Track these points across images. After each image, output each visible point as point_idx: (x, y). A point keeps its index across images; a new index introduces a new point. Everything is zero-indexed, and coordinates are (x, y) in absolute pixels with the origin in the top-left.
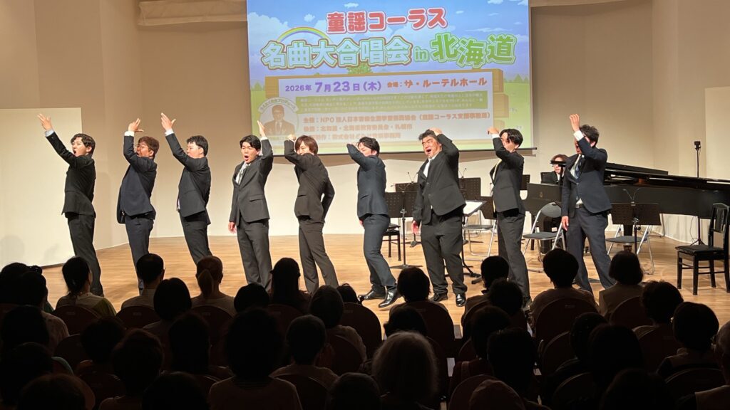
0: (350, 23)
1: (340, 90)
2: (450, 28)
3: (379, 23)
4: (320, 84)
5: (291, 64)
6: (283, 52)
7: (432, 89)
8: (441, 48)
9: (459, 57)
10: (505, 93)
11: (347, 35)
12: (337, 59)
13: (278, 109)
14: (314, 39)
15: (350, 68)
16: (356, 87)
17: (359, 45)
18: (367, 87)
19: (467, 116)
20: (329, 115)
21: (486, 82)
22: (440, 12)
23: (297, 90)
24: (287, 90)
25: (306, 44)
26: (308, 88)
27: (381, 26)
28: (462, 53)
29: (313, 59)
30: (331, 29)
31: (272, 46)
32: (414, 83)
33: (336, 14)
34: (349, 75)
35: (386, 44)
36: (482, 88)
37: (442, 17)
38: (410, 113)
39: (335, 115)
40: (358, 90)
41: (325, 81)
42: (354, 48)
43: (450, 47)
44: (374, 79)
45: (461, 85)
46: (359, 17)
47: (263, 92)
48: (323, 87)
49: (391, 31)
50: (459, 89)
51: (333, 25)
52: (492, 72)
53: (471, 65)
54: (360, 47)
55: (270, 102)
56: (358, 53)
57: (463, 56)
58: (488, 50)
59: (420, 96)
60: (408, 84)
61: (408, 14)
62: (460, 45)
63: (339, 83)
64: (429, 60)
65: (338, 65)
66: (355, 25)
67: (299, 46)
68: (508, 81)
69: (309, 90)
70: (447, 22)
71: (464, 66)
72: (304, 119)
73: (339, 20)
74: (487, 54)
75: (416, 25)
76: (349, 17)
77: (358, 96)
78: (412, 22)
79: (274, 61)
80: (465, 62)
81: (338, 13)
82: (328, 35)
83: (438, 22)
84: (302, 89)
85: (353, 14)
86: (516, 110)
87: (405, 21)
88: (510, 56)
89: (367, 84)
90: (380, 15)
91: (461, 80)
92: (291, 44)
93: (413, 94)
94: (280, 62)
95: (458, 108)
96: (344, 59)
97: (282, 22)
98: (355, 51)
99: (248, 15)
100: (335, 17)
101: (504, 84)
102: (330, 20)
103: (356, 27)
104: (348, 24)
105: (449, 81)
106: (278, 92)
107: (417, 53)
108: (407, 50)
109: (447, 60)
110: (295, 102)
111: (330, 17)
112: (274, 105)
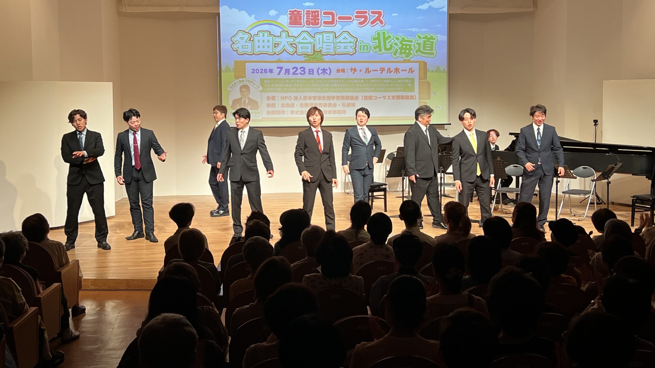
0: (307, 18)
1: (297, 74)
2: (387, 27)
3: (331, 20)
4: (281, 68)
5: (257, 51)
6: (250, 40)
7: (372, 75)
8: (379, 42)
9: (393, 50)
10: (427, 80)
11: (305, 29)
12: (296, 48)
13: (245, 88)
14: (277, 31)
15: (306, 56)
16: (311, 72)
17: (314, 37)
18: (320, 71)
19: (398, 97)
20: (288, 94)
21: (414, 71)
22: (380, 13)
23: (261, 72)
24: (253, 72)
25: (270, 35)
26: (271, 71)
27: (332, 22)
28: (396, 47)
29: (275, 47)
30: (290, 23)
31: (240, 34)
32: (358, 70)
33: (295, 11)
34: (305, 62)
35: (336, 37)
36: (410, 76)
37: (381, 18)
38: (354, 94)
39: (293, 95)
40: (313, 74)
41: (286, 66)
42: (310, 40)
43: (387, 42)
44: (326, 66)
45: (394, 72)
46: (315, 14)
47: (233, 74)
48: (283, 71)
49: (341, 27)
50: (394, 75)
51: (293, 20)
52: (418, 64)
53: (403, 57)
54: (315, 39)
55: (238, 82)
56: (313, 44)
57: (397, 50)
58: (416, 45)
59: (362, 80)
60: (353, 71)
61: (354, 14)
62: (394, 41)
63: (297, 68)
64: (370, 52)
65: (297, 53)
66: (311, 21)
67: (263, 36)
68: (431, 71)
69: (271, 73)
70: (385, 23)
71: (397, 58)
72: (267, 97)
73: (298, 16)
74: (415, 49)
75: (360, 23)
76: (306, 14)
77: (312, 79)
78: (357, 21)
79: (243, 48)
80: (398, 55)
81: (298, 10)
82: (288, 28)
83: (378, 22)
84: (266, 72)
85: (309, 11)
86: (436, 94)
87: (352, 20)
88: (432, 51)
89: (320, 70)
90: (332, 14)
91: (395, 69)
92: (257, 34)
93: (358, 79)
94: (248, 48)
95: (392, 91)
96: (302, 49)
97: (250, 15)
98: (310, 42)
99: (220, 8)
100: (295, 13)
101: (428, 73)
102: (291, 15)
103: (312, 22)
104: (306, 20)
105: (385, 69)
106: (245, 74)
107: (361, 45)
108: (353, 43)
109: (384, 53)
110: (259, 83)
111: (291, 13)
112: (241, 85)
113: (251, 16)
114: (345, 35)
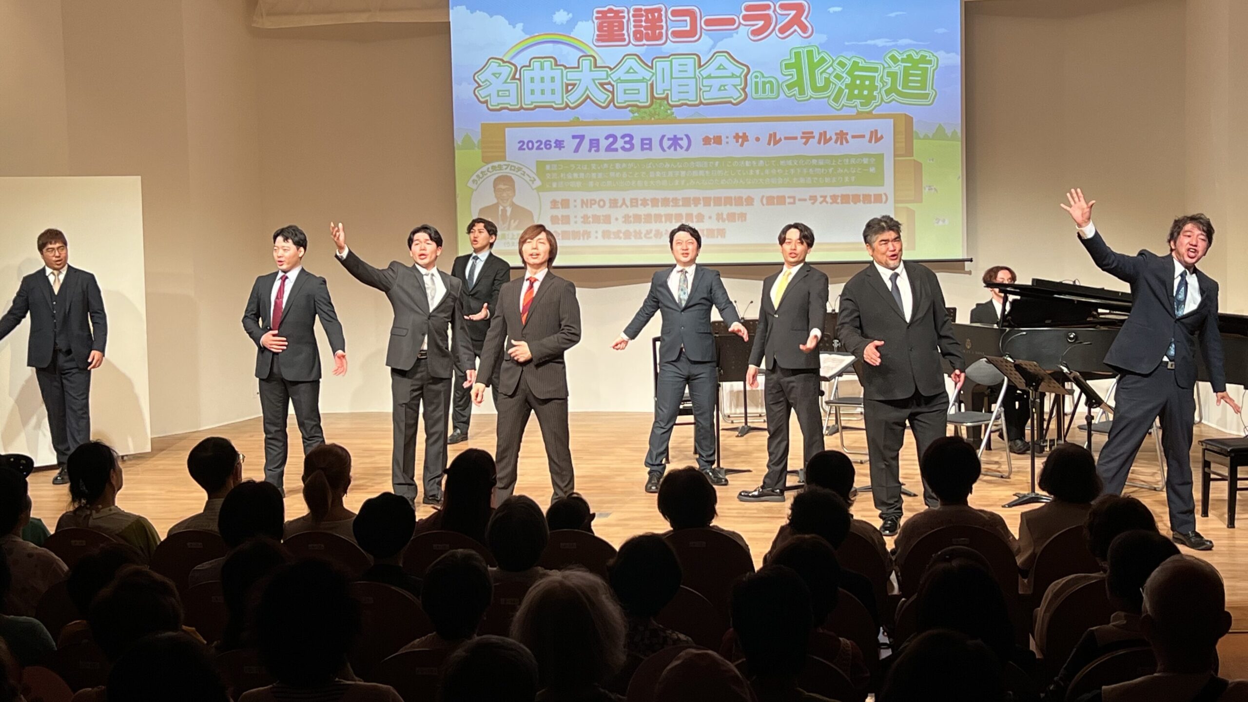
0: (635, 26)
1: (616, 150)
2: (819, 38)
3: (688, 28)
4: (582, 138)
5: (528, 101)
6: (514, 78)
7: (784, 149)
8: (800, 75)
9: (832, 92)
10: (915, 157)
11: (631, 49)
12: (613, 93)
13: (504, 183)
14: (570, 56)
15: (635, 109)
16: (647, 144)
17: (652, 68)
18: (666, 143)
19: (845, 199)
20: (596, 196)
21: (882, 137)
22: (799, 8)
23: (538, 148)
24: (521, 148)
25: (556, 65)
26: (559, 144)
27: (692, 33)
28: (839, 84)
29: (567, 91)
30: (600, 38)
31: (494, 66)
32: (751, 137)
33: (610, 11)
34: (633, 122)
35: (700, 66)
36: (874, 148)
37: (803, 19)
38: (744, 193)
39: (607, 195)
40: (650, 149)
41: (590, 132)
42: (643, 73)
43: (818, 72)
44: (678, 130)
45: (836, 142)
46: (653, 16)
47: (478, 152)
48: (586, 144)
49: (711, 42)
50: (833, 149)
51: (605, 31)
52: (892, 120)
53: (856, 106)
54: (654, 71)
55: (490, 170)
56: (649, 83)
57: (841, 91)
58: (885, 78)
59: (762, 162)
60: (740, 140)
61: (741, 12)
62: (835, 69)
63: (615, 137)
64: (779, 96)
65: (614, 104)
66: (644, 32)
67: (542, 68)
68: (921, 136)
69: (560, 149)
70: (812, 27)
71: (842, 108)
72: (551, 202)
73: (615, 22)
74: (884, 86)
75: (755, 33)
76: (634, 16)
77: (649, 160)
78: (748, 27)
79: (498, 96)
80: (844, 101)
81: (615, 8)
82: (595, 48)
83: (796, 27)
84: (548, 146)
85: (641, 10)
86: (935, 189)
87: (735, 26)
88: (926, 90)
89: (665, 139)
90: (691, 14)
91: (836, 134)
92: (528, 64)
93: (750, 159)
94: (509, 96)
95: (830, 185)
96: (625, 93)
97: (513, 23)
98: (644, 78)
99: (451, 11)
100: (609, 15)
101: (915, 141)
102: (600, 21)
103: (647, 34)
104: (633, 29)
105: (814, 134)
106: (505, 152)
107: (757, 83)
108: (740, 77)
109: (811, 97)
110: (535, 171)
111: (600, 15)
112: (497, 176)
113: (514, 27)
114: (721, 59)
